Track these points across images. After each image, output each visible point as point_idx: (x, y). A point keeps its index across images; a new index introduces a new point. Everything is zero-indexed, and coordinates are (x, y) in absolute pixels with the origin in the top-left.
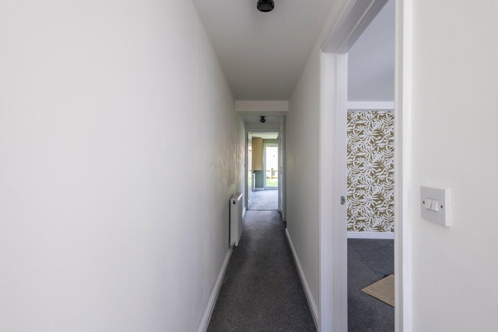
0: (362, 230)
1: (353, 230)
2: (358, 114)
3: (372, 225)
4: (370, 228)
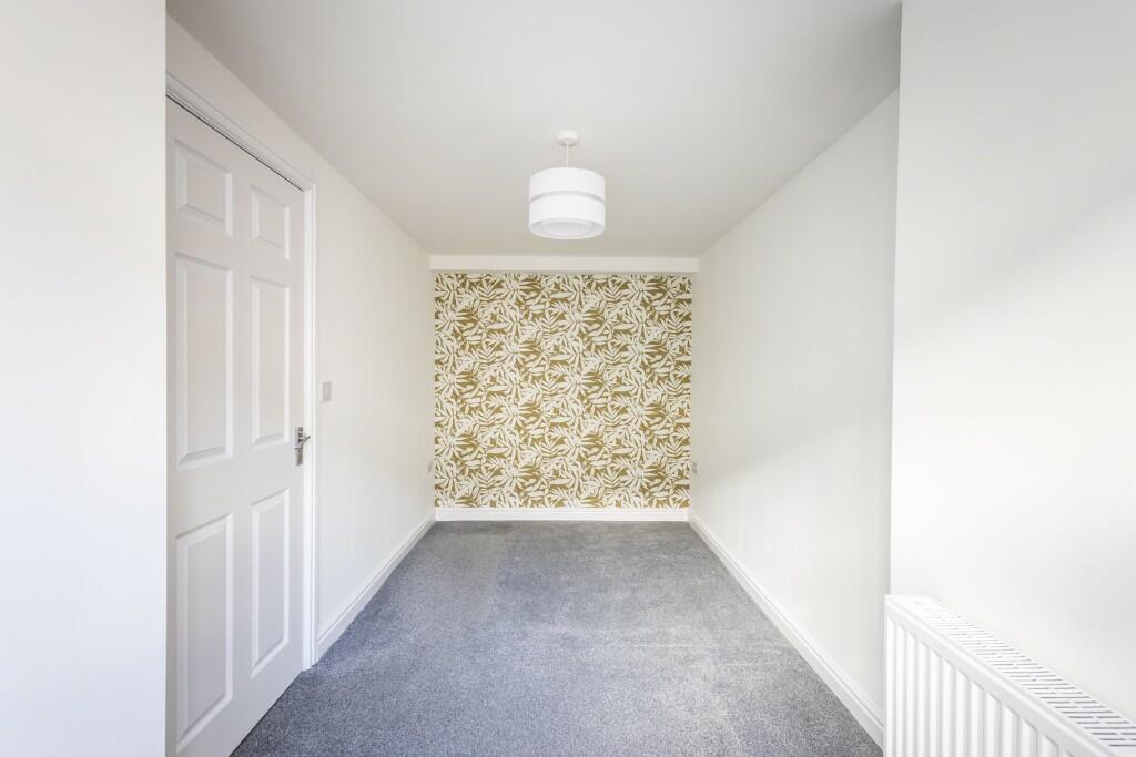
0: (561, 504)
1: (543, 503)
2: (555, 279)
3: (581, 493)
4: (576, 500)
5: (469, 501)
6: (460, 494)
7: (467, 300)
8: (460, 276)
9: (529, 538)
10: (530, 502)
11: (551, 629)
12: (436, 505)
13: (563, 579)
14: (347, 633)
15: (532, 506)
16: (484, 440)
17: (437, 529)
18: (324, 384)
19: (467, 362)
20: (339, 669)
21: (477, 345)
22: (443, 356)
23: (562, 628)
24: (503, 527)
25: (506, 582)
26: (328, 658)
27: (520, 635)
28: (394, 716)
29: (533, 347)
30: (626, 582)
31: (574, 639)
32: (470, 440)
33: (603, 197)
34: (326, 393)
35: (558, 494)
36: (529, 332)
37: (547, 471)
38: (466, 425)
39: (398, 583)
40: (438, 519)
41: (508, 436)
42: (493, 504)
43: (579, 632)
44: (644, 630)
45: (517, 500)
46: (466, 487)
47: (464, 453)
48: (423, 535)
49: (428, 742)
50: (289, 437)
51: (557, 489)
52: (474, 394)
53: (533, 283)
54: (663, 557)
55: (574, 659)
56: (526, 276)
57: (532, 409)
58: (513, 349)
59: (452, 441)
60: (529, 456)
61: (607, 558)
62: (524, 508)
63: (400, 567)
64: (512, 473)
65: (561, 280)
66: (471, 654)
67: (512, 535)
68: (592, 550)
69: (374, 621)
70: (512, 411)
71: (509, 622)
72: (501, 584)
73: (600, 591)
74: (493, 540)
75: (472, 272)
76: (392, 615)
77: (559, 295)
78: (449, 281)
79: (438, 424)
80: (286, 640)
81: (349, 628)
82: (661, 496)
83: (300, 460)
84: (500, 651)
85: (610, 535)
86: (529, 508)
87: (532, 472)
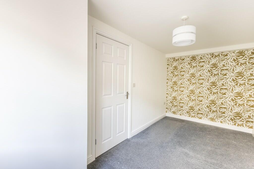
0: (201, 118)
1: (195, 117)
2: (200, 56)
5: (174, 113)
6: (172, 111)
7: (175, 64)
8: (173, 58)
9: (188, 125)
10: (191, 116)
11: (183, 149)
12: (166, 112)
13: (193, 138)
14: (138, 134)
15: (191, 117)
16: (179, 98)
17: (166, 118)
18: (133, 84)
19: (174, 79)
20: (133, 140)
21: (177, 75)
22: (169, 78)
23: (186, 150)
24: (182, 121)
25: (176, 134)
26: (133, 138)
27: (174, 148)
28: (139, 153)
29: (193, 75)
30: (214, 145)
31: (189, 154)
32: (175, 98)
33: (195, 33)
34: (134, 85)
35: (200, 116)
36: (192, 71)
37: (196, 109)
38: (174, 94)
39: (152, 127)
40: (167, 116)
41: (185, 98)
42: (180, 115)
43: (191, 153)
44: (213, 161)
45: (187, 115)
46: (174, 109)
47: (173, 101)
48: (162, 118)
49: (142, 162)
50: (125, 94)
51: (199, 114)
52: (176, 87)
53: (194, 58)
54: (234, 142)
55: (186, 159)
56: (192, 56)
57: (192, 92)
58: (187, 76)
59: (170, 98)
60: (191, 104)
61: (211, 137)
62: (189, 117)
63: (153, 124)
64: (186, 108)
65: (202, 56)
66: (160, 148)
67: (184, 123)
68: (207, 133)
69: (143, 133)
70: (186, 92)
71: (173, 144)
72: (175, 134)
73: (204, 145)
74: (178, 124)
75: (176, 57)
76: (147, 133)
77: (202, 60)
78: (171, 60)
79: (167, 94)
80: (124, 131)
81: (139, 133)
82: (240, 123)
83: (127, 98)
84: (167, 150)
85: (216, 131)
86: (190, 118)
87: (192, 108)
